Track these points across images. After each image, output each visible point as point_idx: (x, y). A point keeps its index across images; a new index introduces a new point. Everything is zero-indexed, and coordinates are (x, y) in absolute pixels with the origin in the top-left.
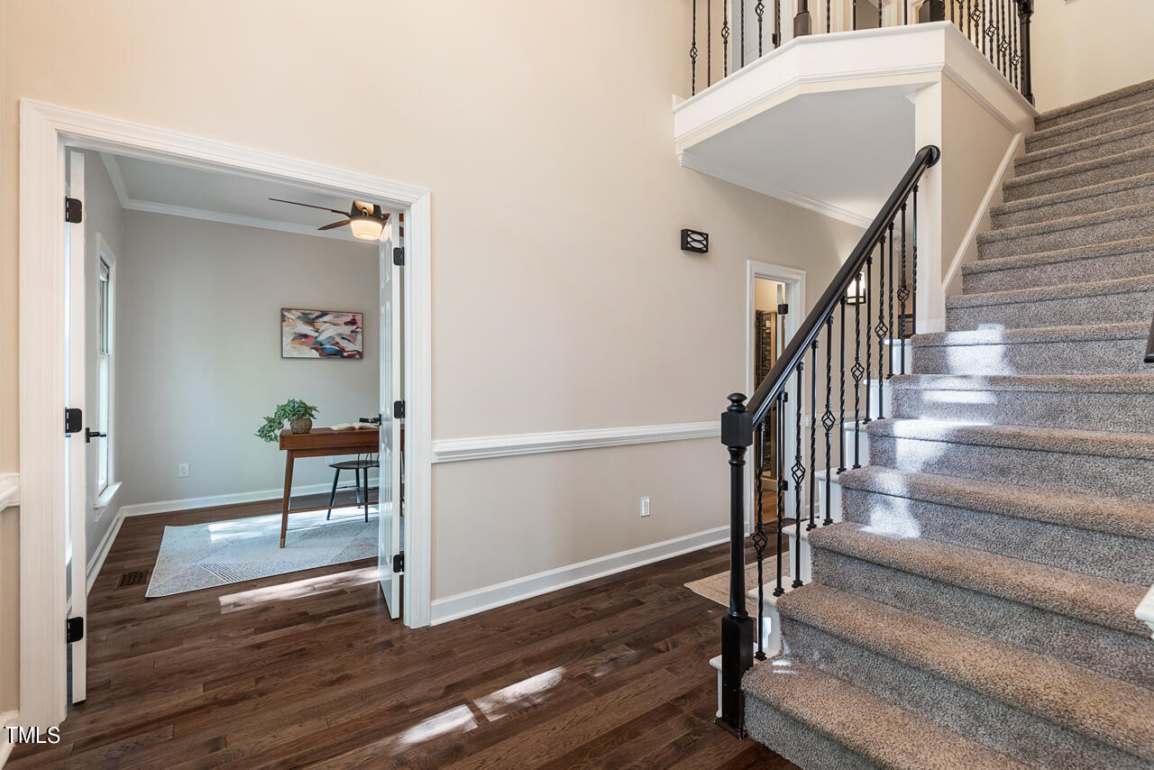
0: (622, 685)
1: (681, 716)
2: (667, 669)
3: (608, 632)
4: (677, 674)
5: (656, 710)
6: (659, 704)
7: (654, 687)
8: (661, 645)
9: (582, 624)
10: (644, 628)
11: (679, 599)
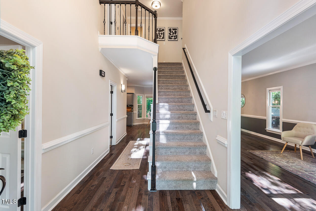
0: (126, 197)
1: (143, 194)
2: (130, 188)
3: (106, 188)
4: (133, 187)
5: (138, 196)
6: (137, 195)
7: (132, 193)
8: (122, 184)
9: (97, 190)
10: (113, 183)
11: (113, 173)
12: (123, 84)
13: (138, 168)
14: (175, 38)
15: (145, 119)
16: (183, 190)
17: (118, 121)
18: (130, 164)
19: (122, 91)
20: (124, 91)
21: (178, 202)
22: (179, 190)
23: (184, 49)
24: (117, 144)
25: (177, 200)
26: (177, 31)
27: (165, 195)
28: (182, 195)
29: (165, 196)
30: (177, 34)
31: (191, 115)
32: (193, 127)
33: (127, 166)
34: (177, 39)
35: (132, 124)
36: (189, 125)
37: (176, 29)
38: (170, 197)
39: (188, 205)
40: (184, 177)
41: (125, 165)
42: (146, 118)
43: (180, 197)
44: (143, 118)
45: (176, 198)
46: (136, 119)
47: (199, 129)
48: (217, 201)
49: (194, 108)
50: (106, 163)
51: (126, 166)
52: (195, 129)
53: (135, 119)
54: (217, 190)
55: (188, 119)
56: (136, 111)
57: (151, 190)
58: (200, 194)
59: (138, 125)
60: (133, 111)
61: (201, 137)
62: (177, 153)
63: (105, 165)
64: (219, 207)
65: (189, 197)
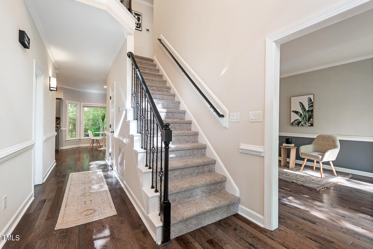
11: (66, 235)
12: (53, 77)
13: (115, 213)
14: (139, 26)
15: (81, 140)
16: (206, 226)
17: (46, 141)
18: (95, 211)
19: (51, 89)
20: (56, 89)
21: (214, 247)
22: (201, 228)
23: (160, 40)
24: (44, 181)
25: (210, 244)
26: (141, 17)
27: (188, 242)
28: (210, 234)
29: (190, 244)
30: (140, 22)
31: (186, 125)
32: (191, 138)
33: (91, 216)
34: (140, 29)
35: (59, 147)
36: (186, 137)
37: (140, 15)
38: (197, 244)
39: (228, 245)
40: (206, 208)
41: (86, 213)
42: (83, 137)
43: (211, 238)
44: (79, 138)
45: (206, 241)
46: (66, 140)
47: (198, 142)
48: (251, 226)
49: (185, 116)
50: (39, 220)
51: (88, 216)
52: (193, 142)
53: (64, 140)
54: (239, 213)
55: (182, 130)
56: (66, 128)
57: (163, 242)
58: (228, 225)
59: (70, 149)
60: (60, 128)
61: (205, 151)
62: (183, 176)
63: (37, 224)
64: (260, 233)
65: (220, 233)
